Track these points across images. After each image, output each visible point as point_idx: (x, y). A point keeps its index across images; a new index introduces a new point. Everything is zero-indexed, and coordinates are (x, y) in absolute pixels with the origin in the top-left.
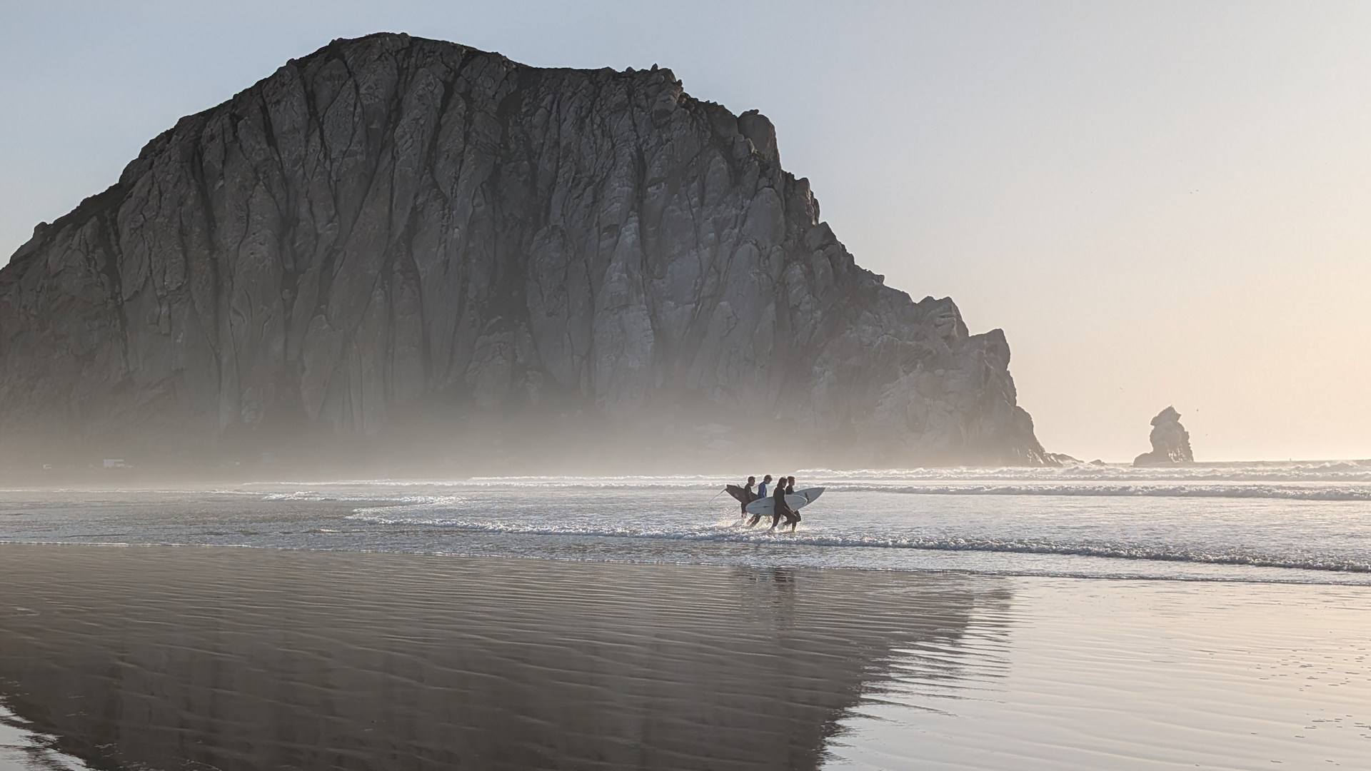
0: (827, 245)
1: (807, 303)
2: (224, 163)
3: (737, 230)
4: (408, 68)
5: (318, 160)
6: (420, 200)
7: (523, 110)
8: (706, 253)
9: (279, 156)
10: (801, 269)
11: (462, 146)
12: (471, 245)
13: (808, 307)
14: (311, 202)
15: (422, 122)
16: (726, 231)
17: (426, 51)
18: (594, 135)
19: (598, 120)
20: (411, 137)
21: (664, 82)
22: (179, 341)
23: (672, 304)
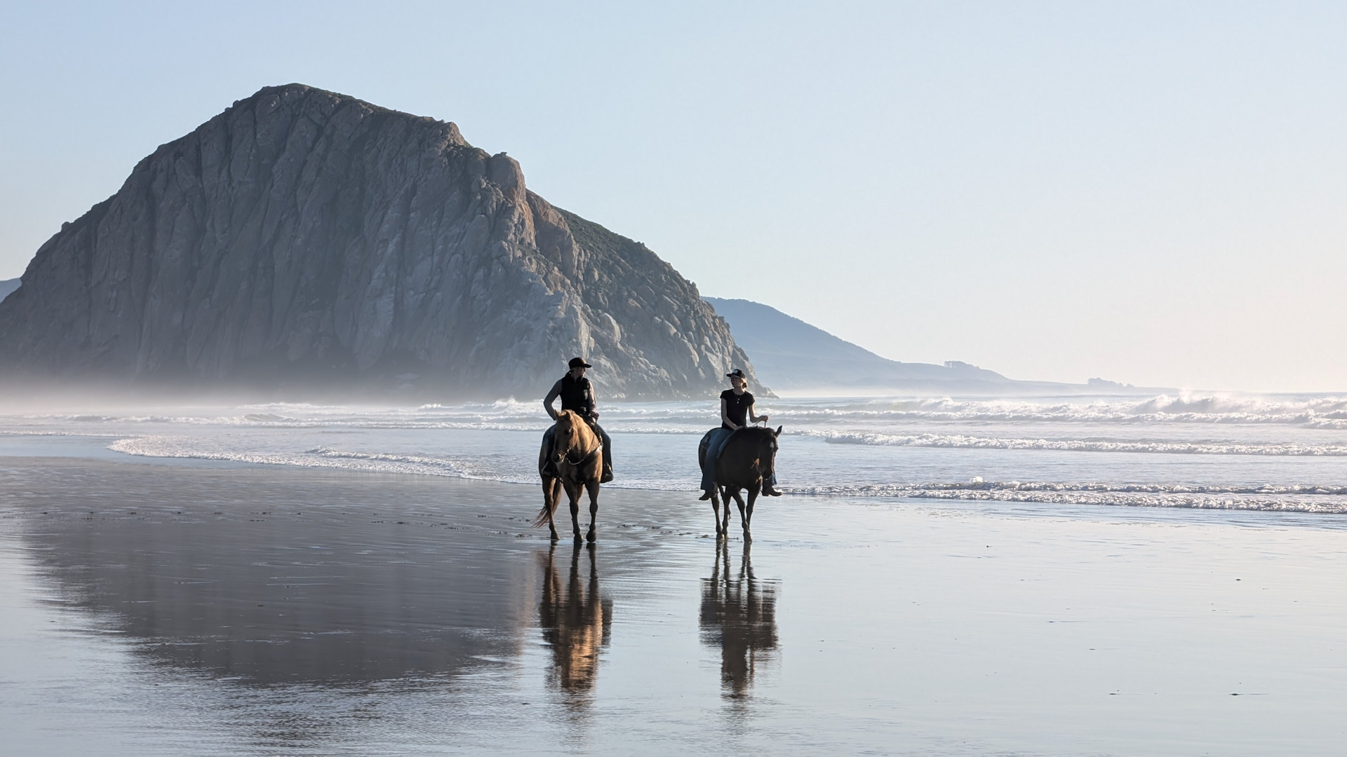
0: (501, 256)
1: (481, 295)
2: (165, 190)
3: (457, 244)
4: (298, 115)
5: (224, 187)
6: (284, 217)
7: (366, 148)
8: (436, 258)
9: (202, 183)
10: (484, 272)
11: (314, 178)
12: (308, 249)
13: (482, 297)
14: (213, 219)
15: (292, 160)
16: (450, 245)
17: (313, 102)
18: (396, 172)
19: (400, 160)
20: (282, 173)
21: (442, 135)
22: (119, 316)
23: (412, 292)
